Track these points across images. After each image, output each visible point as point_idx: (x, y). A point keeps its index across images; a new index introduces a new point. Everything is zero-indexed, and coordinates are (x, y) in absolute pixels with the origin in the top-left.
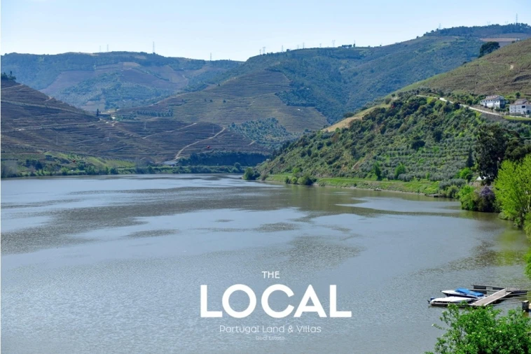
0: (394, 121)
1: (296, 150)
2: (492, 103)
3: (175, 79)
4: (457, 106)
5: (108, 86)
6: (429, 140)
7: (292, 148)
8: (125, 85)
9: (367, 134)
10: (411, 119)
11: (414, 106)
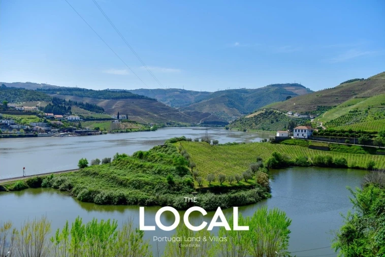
0: (266, 116)
1: (238, 122)
2: (290, 113)
3: (190, 97)
4: (281, 113)
5: (171, 99)
6: (275, 121)
7: (238, 121)
8: (176, 99)
9: (259, 119)
10: (270, 116)
11: (271, 112)
